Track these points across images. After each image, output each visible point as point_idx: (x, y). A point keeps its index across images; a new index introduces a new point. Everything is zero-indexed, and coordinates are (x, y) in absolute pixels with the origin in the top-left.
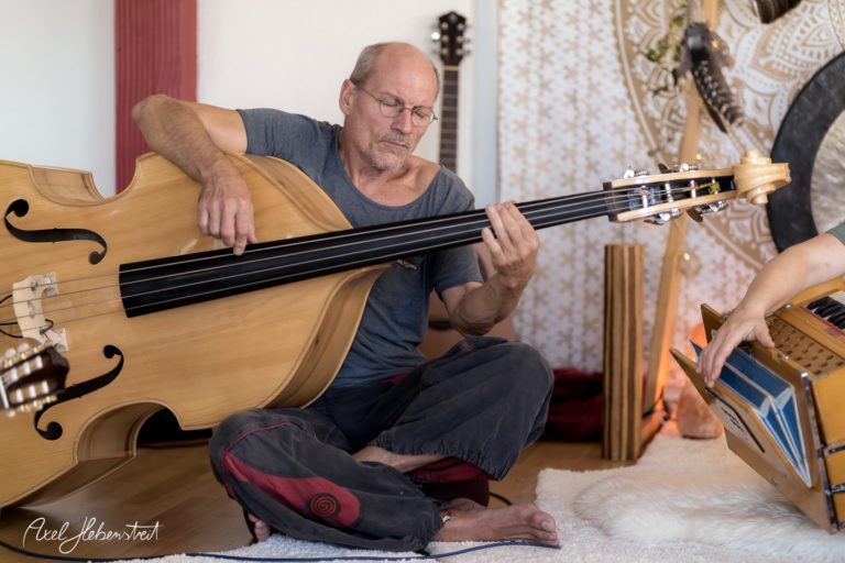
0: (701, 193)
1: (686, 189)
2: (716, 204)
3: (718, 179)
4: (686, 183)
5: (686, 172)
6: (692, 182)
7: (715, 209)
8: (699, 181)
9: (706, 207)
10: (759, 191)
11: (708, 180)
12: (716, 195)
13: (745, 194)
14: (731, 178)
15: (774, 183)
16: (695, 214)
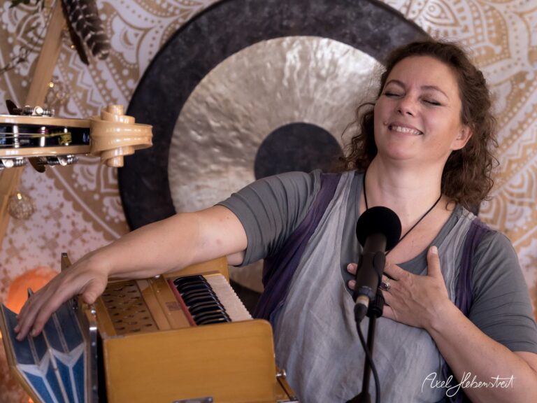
0: (50, 143)
1: (35, 135)
2: (64, 157)
3: (70, 129)
4: (36, 128)
5: (39, 116)
6: (43, 128)
7: (64, 163)
8: (50, 129)
9: (53, 159)
10: (116, 153)
11: (61, 129)
12: (67, 149)
13: (101, 153)
14: (87, 131)
15: (134, 146)
16: (39, 164)
